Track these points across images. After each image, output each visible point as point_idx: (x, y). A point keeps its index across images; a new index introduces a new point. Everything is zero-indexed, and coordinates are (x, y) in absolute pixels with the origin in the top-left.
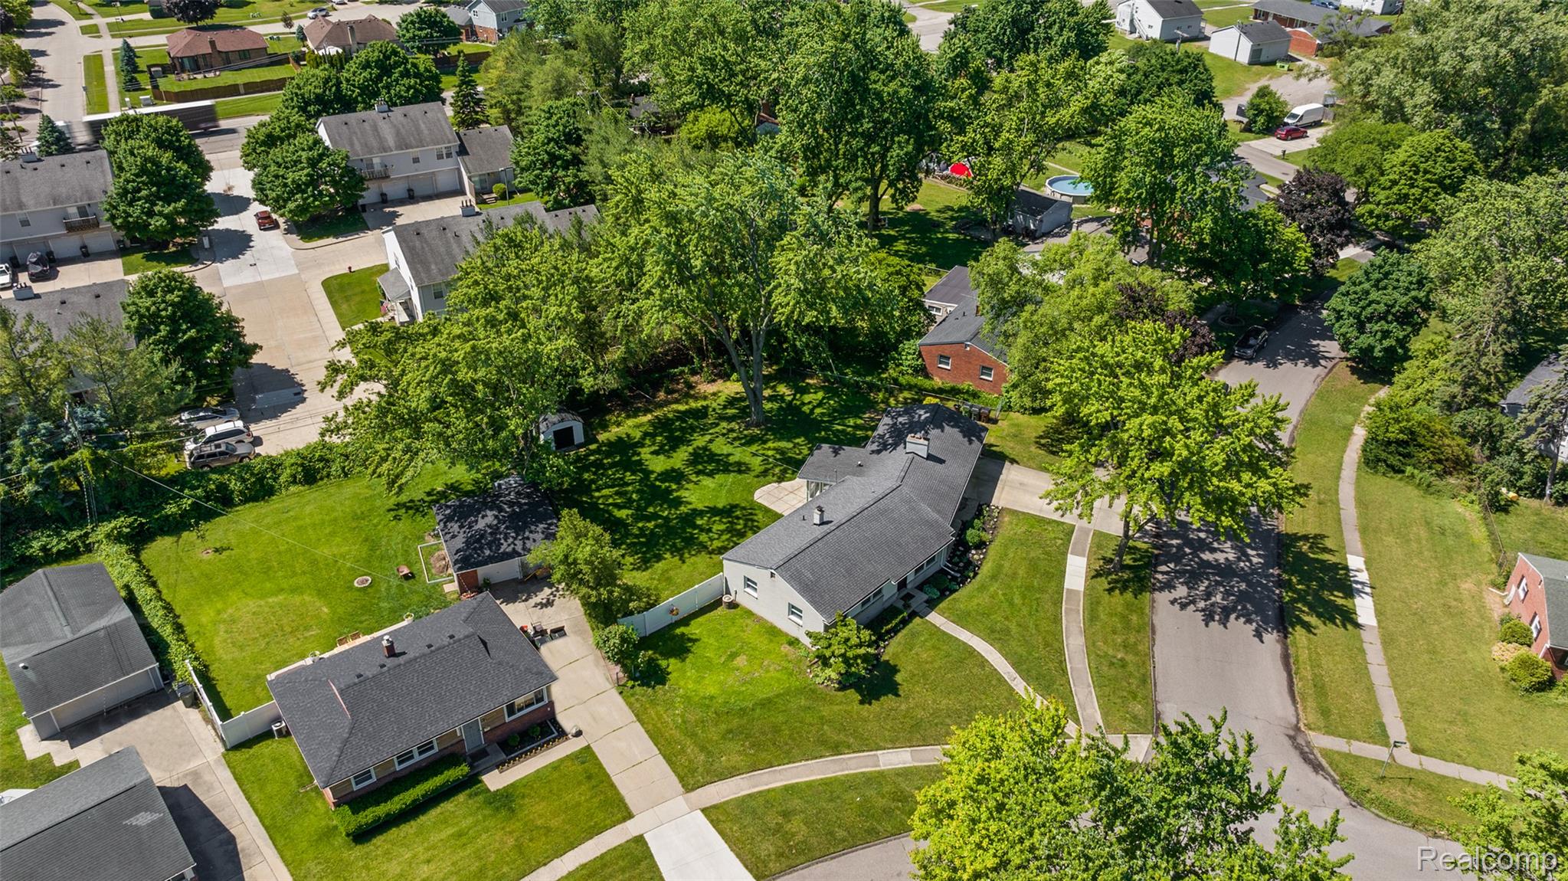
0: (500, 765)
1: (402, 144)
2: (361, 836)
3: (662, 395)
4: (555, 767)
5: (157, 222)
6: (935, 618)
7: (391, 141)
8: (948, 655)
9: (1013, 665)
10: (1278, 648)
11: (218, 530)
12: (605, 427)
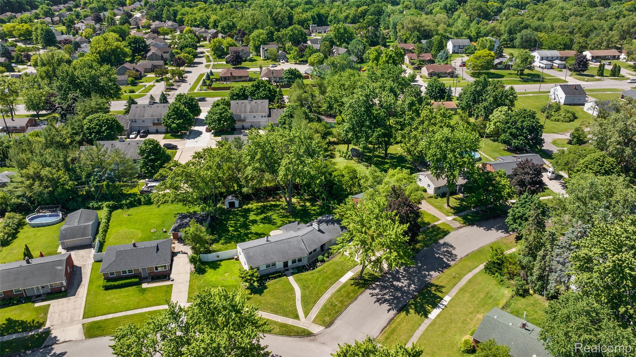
0: (149, 282)
1: (251, 112)
2: (107, 288)
3: (271, 198)
4: (160, 287)
5: (174, 125)
6: (291, 278)
7: (248, 110)
8: (285, 289)
9: (302, 297)
10: (393, 316)
11: (132, 210)
12: (247, 204)
